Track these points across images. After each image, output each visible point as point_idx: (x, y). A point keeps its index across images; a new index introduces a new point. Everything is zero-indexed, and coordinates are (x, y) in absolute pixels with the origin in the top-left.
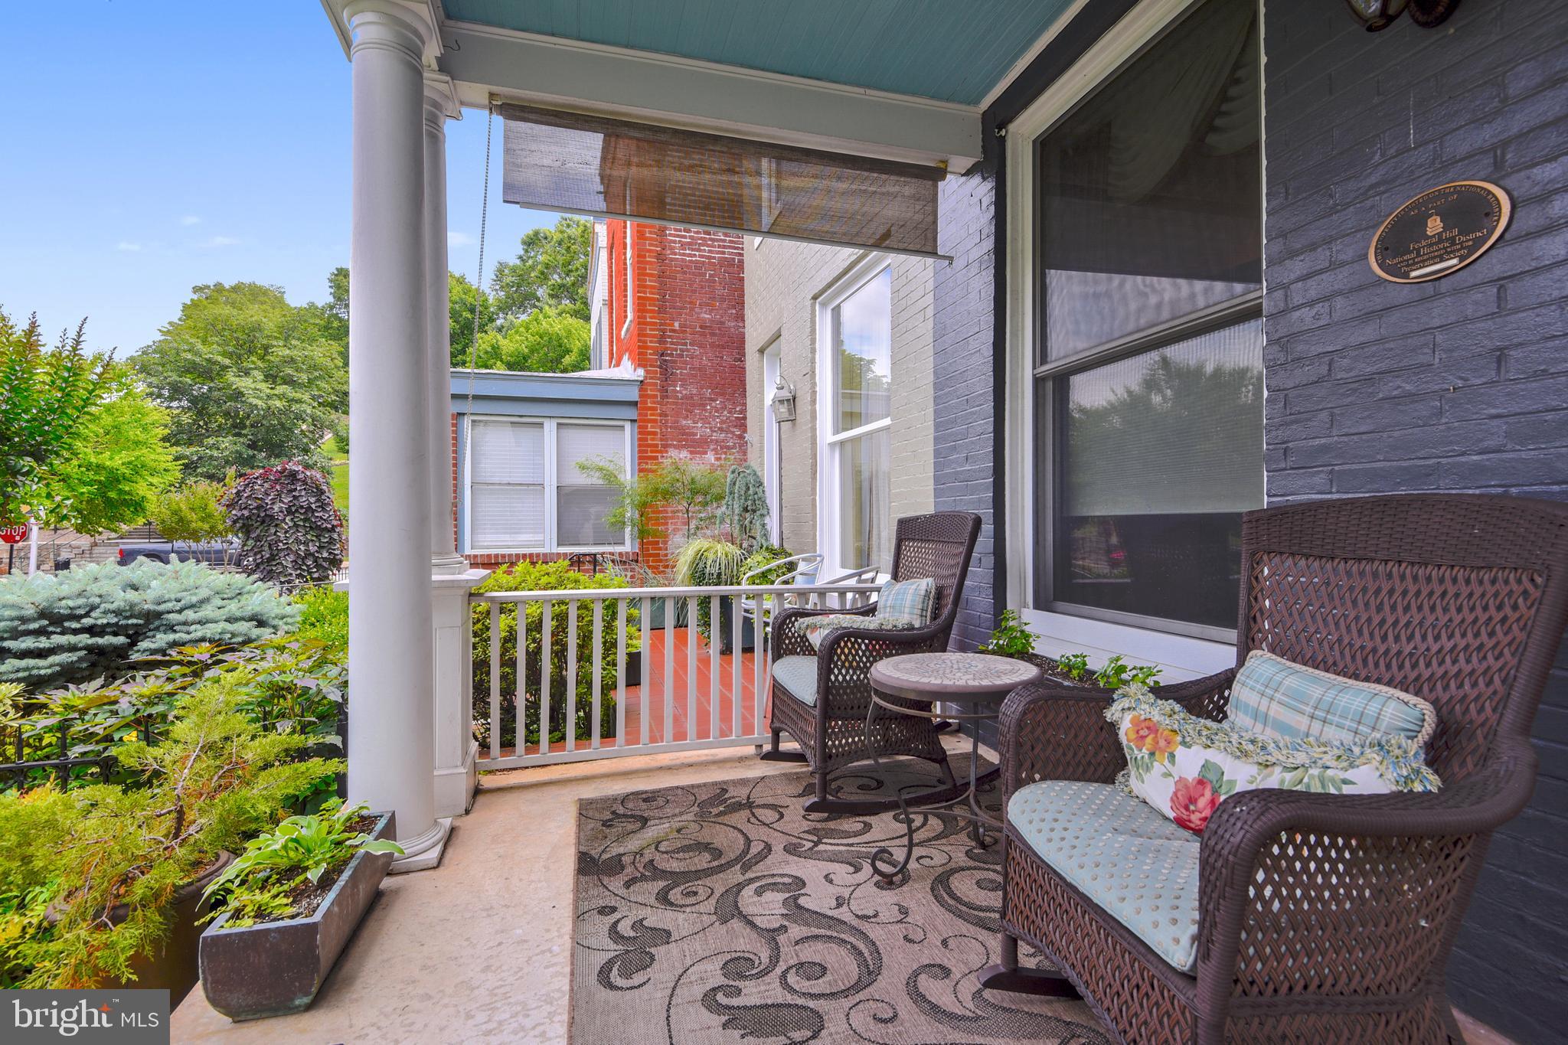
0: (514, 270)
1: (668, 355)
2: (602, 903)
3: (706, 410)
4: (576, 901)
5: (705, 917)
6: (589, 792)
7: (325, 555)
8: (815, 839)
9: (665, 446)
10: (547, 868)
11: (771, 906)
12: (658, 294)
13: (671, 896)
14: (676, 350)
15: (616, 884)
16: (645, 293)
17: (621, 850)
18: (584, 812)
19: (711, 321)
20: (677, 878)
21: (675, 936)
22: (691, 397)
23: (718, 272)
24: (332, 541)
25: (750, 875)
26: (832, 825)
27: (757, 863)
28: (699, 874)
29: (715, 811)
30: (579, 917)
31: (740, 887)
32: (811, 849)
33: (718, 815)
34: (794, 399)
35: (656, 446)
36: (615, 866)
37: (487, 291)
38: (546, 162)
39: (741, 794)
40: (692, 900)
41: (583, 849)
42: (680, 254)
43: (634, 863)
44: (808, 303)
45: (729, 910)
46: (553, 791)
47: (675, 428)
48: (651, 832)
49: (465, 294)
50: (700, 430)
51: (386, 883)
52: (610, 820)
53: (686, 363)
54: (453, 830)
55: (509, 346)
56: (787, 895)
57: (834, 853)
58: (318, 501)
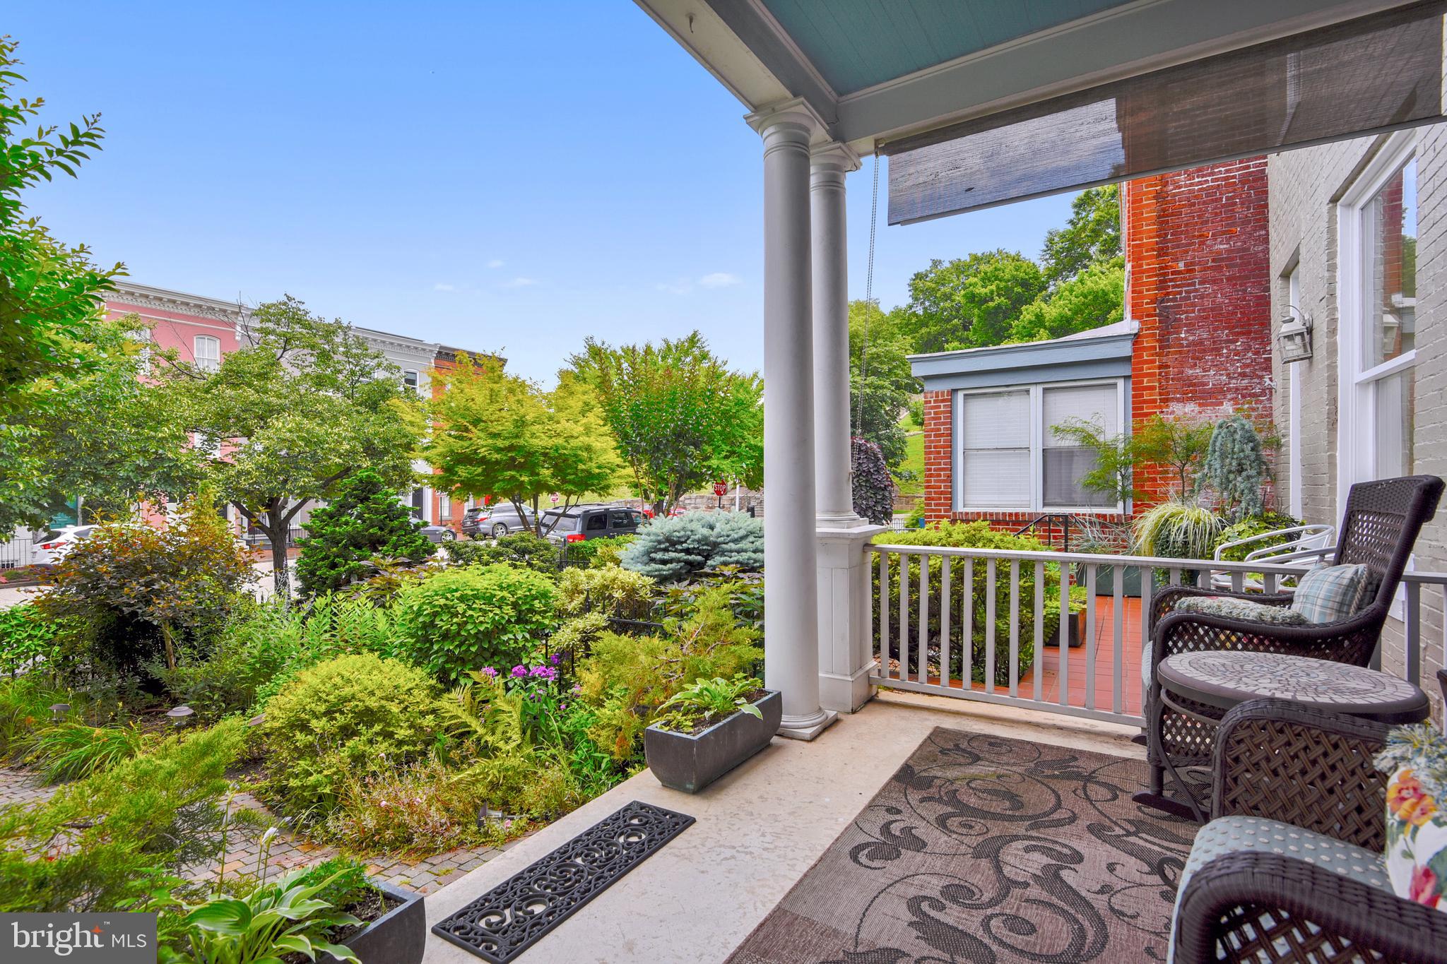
0: (1063, 236)
1: (1168, 301)
2: (894, 804)
3: (1221, 355)
4: (879, 795)
5: (963, 848)
6: (949, 724)
7: (880, 509)
8: (1132, 829)
9: (1166, 401)
10: (876, 767)
11: (1030, 864)
12: (1158, 236)
13: (949, 822)
14: (1180, 293)
15: (914, 797)
16: (1141, 239)
17: (939, 774)
18: (933, 738)
19: (1227, 251)
20: (964, 809)
21: (929, 849)
22: (1201, 342)
23: (1239, 191)
24: (884, 498)
25: (1034, 833)
26: (1165, 825)
27: (1048, 827)
28: (985, 815)
29: (1048, 772)
30: (871, 807)
31: (1016, 838)
32: (1119, 836)
33: (1047, 777)
34: (1310, 331)
35: (1154, 401)
36: (927, 783)
37: (1038, 263)
38: (921, 180)
39: (1086, 766)
40: (964, 831)
41: (911, 762)
42: (1186, 186)
43: (940, 787)
44: (1325, 208)
45: (991, 851)
46: (925, 715)
47: (1179, 379)
48: (974, 770)
49: (1017, 270)
50: (1213, 378)
51: (775, 740)
52: (949, 750)
53: (1194, 305)
54: (836, 722)
55: (1052, 312)
56: (1054, 862)
57: (1143, 849)
58: (875, 466)
